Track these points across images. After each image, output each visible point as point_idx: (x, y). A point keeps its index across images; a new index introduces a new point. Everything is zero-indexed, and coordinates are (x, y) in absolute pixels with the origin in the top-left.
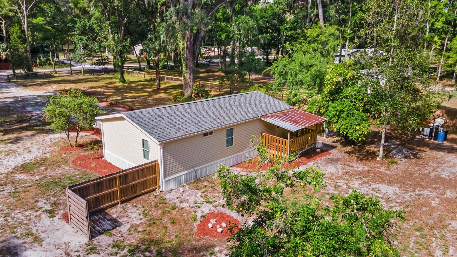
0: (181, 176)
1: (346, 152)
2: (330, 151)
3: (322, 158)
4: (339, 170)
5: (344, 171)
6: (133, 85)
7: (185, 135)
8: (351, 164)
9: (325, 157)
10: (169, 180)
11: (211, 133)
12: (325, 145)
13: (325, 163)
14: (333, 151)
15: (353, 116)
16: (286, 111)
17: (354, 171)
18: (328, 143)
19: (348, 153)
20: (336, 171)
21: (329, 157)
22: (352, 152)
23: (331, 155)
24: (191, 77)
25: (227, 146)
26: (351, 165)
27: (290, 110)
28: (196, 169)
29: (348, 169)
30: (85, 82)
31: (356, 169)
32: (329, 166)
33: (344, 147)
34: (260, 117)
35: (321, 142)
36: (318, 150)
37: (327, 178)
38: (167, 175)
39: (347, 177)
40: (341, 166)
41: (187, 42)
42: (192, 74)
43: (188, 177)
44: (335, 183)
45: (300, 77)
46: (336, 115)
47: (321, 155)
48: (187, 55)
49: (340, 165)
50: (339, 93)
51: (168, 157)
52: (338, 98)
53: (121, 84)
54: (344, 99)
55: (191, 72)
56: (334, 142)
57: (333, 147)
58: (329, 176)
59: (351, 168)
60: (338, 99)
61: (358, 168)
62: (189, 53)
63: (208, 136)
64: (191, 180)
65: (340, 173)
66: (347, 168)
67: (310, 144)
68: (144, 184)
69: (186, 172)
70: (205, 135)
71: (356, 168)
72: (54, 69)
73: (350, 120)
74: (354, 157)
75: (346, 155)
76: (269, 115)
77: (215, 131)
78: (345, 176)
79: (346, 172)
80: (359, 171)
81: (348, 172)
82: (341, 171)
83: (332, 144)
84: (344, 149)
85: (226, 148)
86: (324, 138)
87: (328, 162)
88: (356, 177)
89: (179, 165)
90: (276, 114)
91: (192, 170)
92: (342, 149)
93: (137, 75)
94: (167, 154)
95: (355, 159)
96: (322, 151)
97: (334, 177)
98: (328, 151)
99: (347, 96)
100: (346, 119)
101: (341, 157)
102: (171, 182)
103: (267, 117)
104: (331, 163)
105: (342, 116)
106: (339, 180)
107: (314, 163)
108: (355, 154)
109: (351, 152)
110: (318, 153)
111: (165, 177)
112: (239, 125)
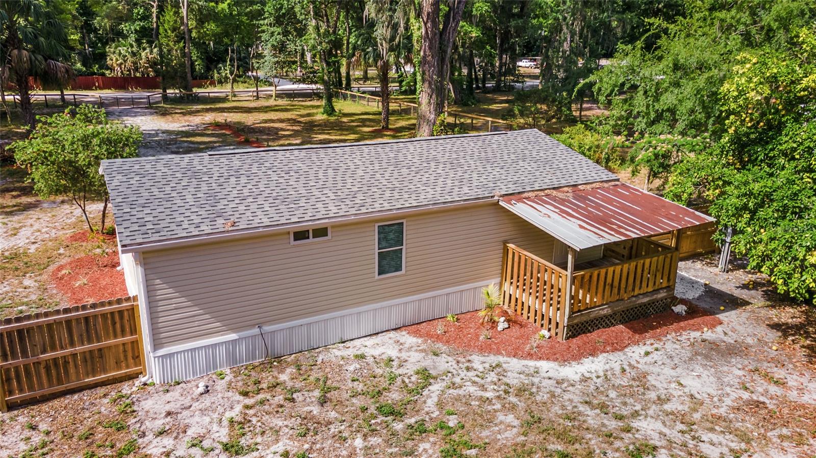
0: (214, 346)
1: (776, 326)
2: (721, 316)
3: (685, 336)
4: (728, 389)
5: (746, 395)
6: (345, 120)
7: (228, 232)
8: (779, 373)
9: (696, 334)
10: (171, 355)
11: (321, 232)
12: (710, 292)
13: (686, 354)
14: (730, 318)
15: (800, 217)
16: (589, 187)
17: (784, 401)
18: (723, 288)
19: (783, 329)
20: (714, 393)
21: (708, 334)
22: (798, 329)
23: (719, 329)
24: (432, 101)
25: (379, 274)
26: (776, 376)
27: (606, 185)
28: (267, 328)
29: (762, 390)
30: (266, 112)
31: (793, 395)
32: (697, 367)
33: (773, 307)
34: (496, 198)
35: (702, 281)
36: (680, 309)
37: (672, 413)
38: (164, 341)
39: (748, 424)
40: (741, 373)
41: (425, 24)
42: (434, 96)
43: (242, 349)
44: (691, 444)
45: (668, 99)
46: (745, 207)
47: (682, 324)
48: (425, 52)
49: (735, 371)
50: (767, 143)
51: (164, 291)
52: (761, 157)
53: (325, 116)
54: (782, 161)
55: (432, 90)
56: (745, 287)
57: (734, 303)
58: (680, 408)
59: (773, 389)
60: (761, 161)
61: (801, 390)
62: (430, 48)
63: (311, 240)
64: (254, 358)
65: (728, 401)
66: (761, 386)
67: (650, 289)
68: (95, 360)
69: (233, 336)
70: (301, 235)
71: (795, 393)
72: (233, 88)
73: (786, 231)
74: (798, 349)
75: (774, 335)
76: (530, 194)
77: (336, 226)
78: (740, 416)
79: (749, 403)
80: (803, 406)
81: (758, 404)
82: (734, 395)
83: (738, 293)
84: (773, 312)
85: (377, 277)
86: (716, 270)
87: (697, 354)
88: (785, 431)
89: (207, 316)
90: (554, 193)
91: (256, 331)
92: (763, 312)
93: (365, 103)
94: (158, 281)
95: (801, 354)
96: (694, 311)
97: (697, 416)
98: (714, 313)
99: (794, 150)
100: (775, 225)
101: (749, 341)
102: (179, 361)
103: (520, 200)
104: (706, 357)
105: (761, 213)
106: (712, 430)
107: (649, 349)
108: (807, 335)
109: (792, 327)
110: (678, 318)
111: (156, 345)
112: (423, 215)
